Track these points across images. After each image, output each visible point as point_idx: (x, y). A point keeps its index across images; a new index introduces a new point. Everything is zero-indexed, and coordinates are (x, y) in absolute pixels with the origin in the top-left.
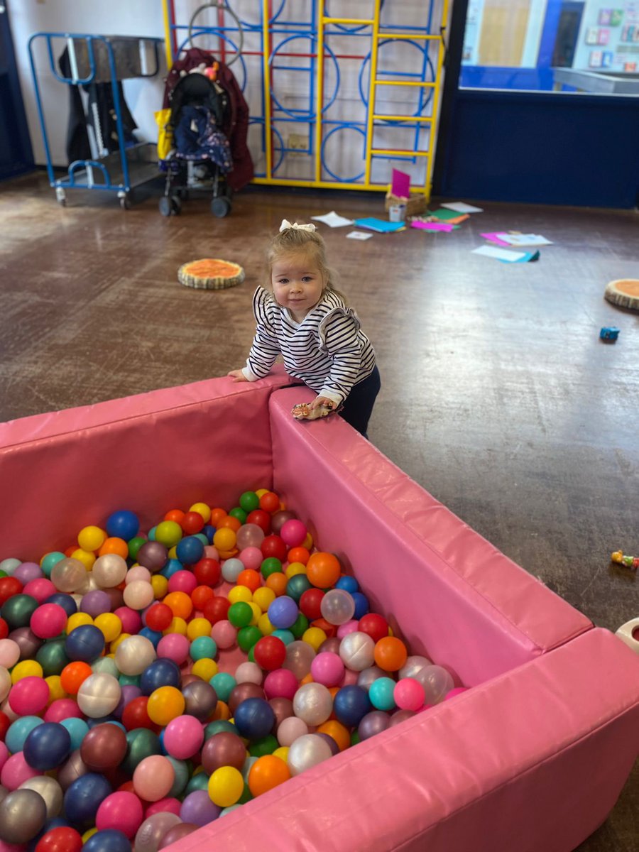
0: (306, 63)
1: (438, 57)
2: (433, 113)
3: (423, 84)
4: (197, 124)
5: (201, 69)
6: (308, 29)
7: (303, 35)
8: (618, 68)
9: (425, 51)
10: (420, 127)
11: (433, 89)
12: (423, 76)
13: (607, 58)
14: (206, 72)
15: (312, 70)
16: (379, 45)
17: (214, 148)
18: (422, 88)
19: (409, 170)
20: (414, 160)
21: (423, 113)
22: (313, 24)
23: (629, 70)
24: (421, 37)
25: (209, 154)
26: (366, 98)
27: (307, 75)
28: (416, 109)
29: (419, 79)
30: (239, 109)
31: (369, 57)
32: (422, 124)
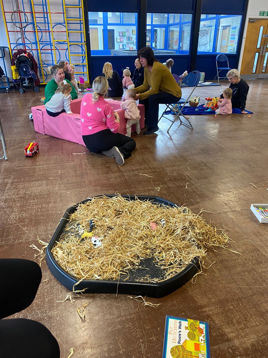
0: (50, 51)
1: (85, 48)
2: (86, 62)
3: (82, 55)
4: (25, 69)
5: (23, 54)
6: (49, 43)
7: (48, 44)
8: (128, 49)
9: (82, 47)
10: (83, 66)
11: (85, 56)
12: (82, 53)
13: (124, 46)
14: (25, 55)
15: (52, 53)
16: (70, 46)
17: (32, 74)
18: (83, 56)
19: (83, 77)
20: (84, 74)
21: (84, 62)
22: (50, 42)
23: (131, 49)
24: (80, 44)
25: (31, 76)
26: (68, 59)
27: (51, 55)
28: (82, 62)
29: (81, 54)
30: (35, 64)
31: (67, 49)
32: (84, 65)
